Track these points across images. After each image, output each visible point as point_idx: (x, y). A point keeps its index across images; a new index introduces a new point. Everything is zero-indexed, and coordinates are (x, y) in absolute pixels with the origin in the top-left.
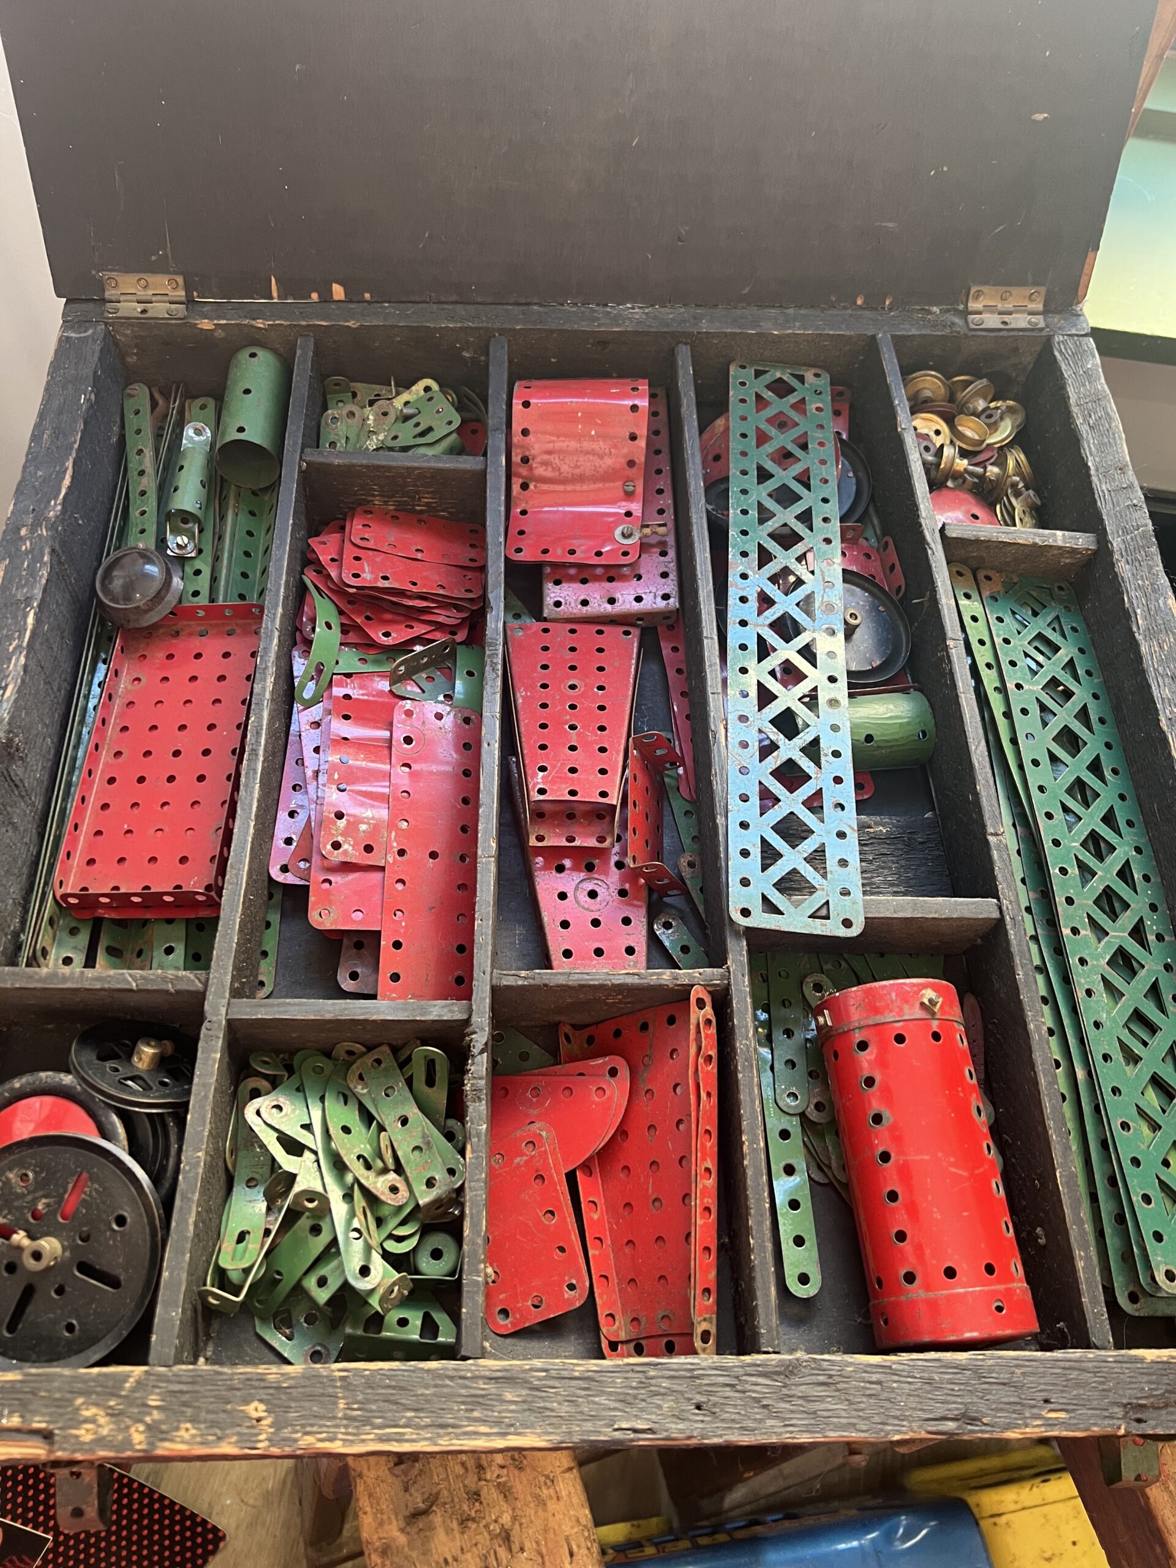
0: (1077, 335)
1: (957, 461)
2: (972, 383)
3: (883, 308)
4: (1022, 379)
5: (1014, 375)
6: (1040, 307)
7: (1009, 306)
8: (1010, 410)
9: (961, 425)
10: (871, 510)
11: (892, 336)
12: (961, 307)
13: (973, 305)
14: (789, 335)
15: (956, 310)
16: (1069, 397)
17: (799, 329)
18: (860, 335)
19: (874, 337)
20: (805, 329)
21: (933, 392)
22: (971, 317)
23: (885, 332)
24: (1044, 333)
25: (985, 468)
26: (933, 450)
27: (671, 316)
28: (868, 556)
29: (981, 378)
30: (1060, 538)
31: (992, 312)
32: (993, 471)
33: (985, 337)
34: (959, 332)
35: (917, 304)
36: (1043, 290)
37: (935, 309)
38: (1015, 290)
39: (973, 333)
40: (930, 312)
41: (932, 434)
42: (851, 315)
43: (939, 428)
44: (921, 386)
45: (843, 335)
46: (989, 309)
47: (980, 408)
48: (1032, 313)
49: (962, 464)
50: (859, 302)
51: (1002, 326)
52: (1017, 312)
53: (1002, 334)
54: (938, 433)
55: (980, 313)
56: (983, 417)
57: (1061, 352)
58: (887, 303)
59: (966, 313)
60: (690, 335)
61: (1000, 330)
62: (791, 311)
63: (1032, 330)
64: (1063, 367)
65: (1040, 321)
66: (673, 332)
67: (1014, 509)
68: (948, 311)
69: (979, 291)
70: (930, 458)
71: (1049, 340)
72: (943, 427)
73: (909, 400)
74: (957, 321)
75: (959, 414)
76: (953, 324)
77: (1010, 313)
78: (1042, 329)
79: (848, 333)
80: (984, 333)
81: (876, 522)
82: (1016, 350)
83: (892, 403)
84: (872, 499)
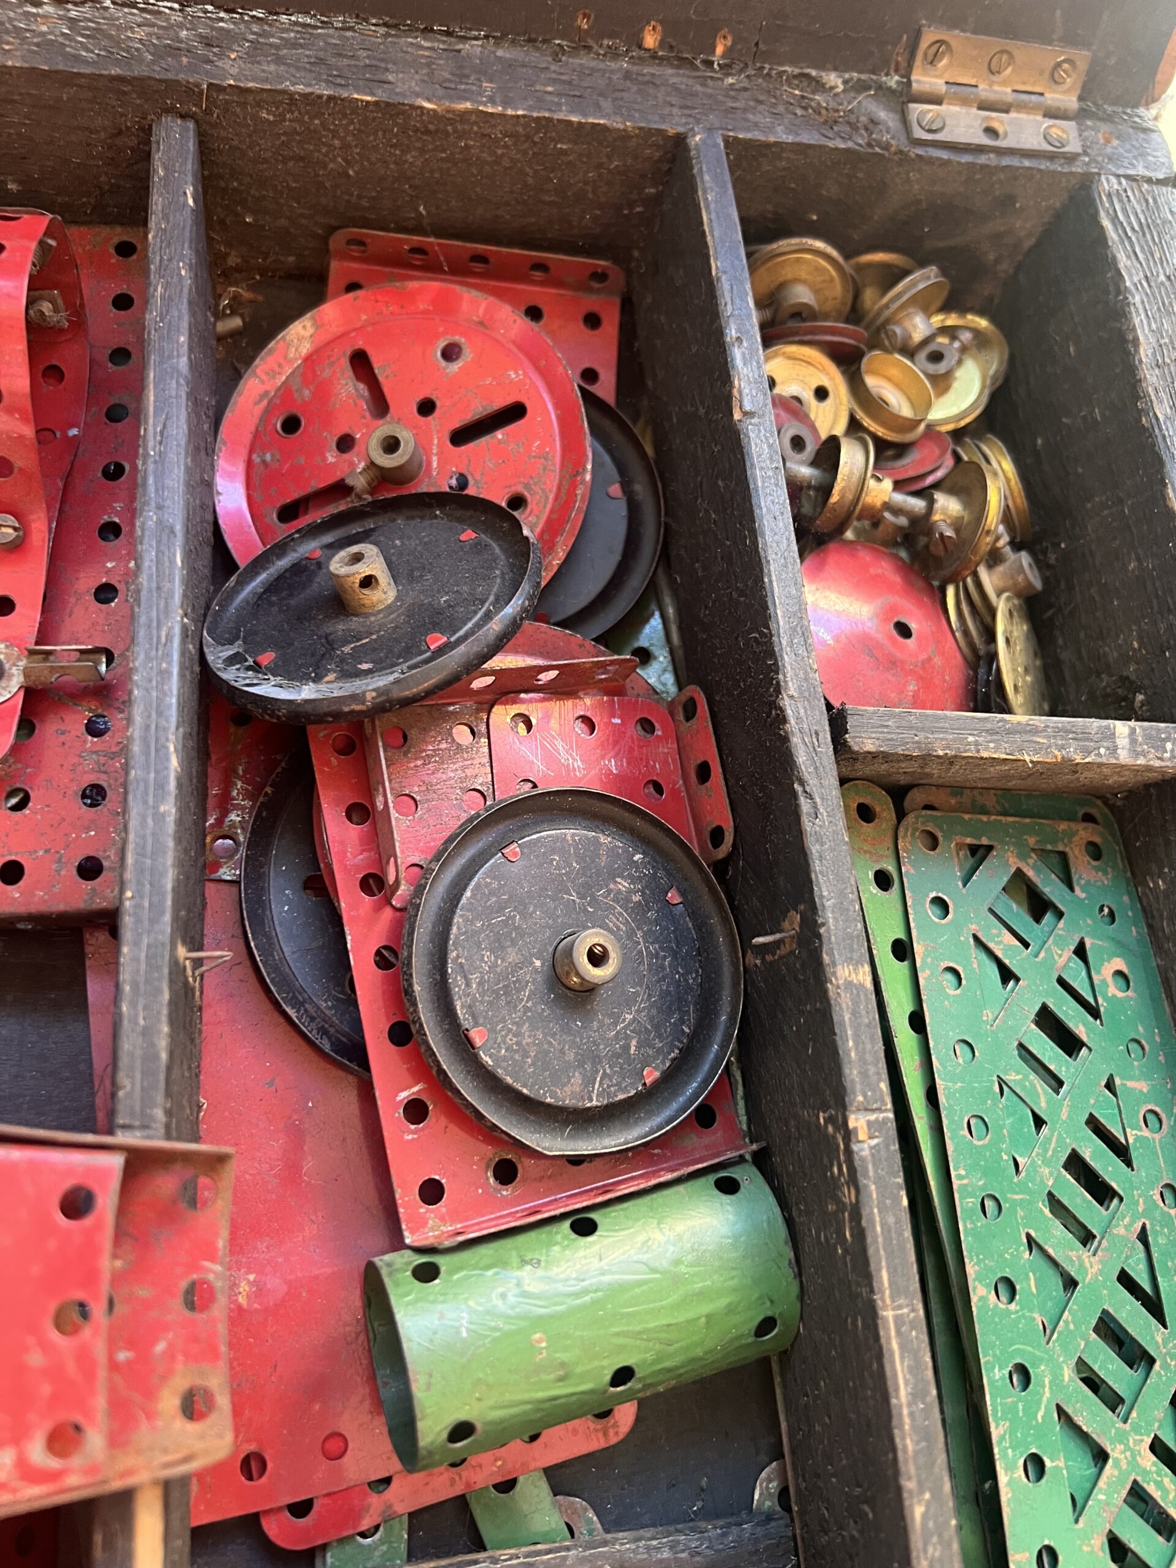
0: (1149, 181)
1: (871, 483)
2: (906, 273)
3: (709, 64)
4: (1005, 267)
5: (991, 257)
6: (1071, 102)
7: (1003, 91)
8: (981, 340)
9: (874, 373)
10: (663, 582)
11: (727, 141)
12: (893, 81)
13: (924, 80)
14: (464, 115)
15: (880, 87)
16: (1136, 342)
17: (492, 100)
18: (648, 133)
19: (680, 142)
20: (506, 103)
21: (816, 292)
22: (916, 109)
23: (710, 130)
24: (1078, 168)
25: (931, 502)
26: (811, 448)
27: (141, 33)
28: (647, 725)
29: (922, 263)
30: (1123, 742)
31: (965, 102)
32: (948, 506)
33: (946, 163)
34: (886, 147)
35: (792, 63)
36: (1082, 57)
37: (833, 79)
38: (1023, 51)
39: (920, 151)
40: (819, 86)
41: (808, 396)
42: (627, 75)
43: (826, 382)
44: (788, 273)
45: (604, 128)
46: (960, 93)
47: (917, 336)
48: (1052, 114)
49: (881, 491)
50: (650, 40)
51: (986, 141)
52: (1021, 107)
53: (982, 159)
54: (821, 393)
55: (937, 100)
56: (922, 355)
57: (1115, 219)
58: (719, 50)
59: (904, 97)
60: (191, 92)
61: (980, 149)
62: (473, 48)
63: (1051, 157)
64: (1123, 261)
65: (1068, 134)
66: (141, 80)
67: (993, 612)
68: (861, 87)
69: (941, 42)
70: (805, 472)
71: (1085, 186)
72: (833, 378)
73: (760, 304)
74: (882, 115)
75: (872, 347)
76: (874, 122)
77: (1004, 108)
78: (1072, 158)
79: (616, 123)
80: (944, 155)
81: (671, 611)
82: (1007, 202)
83: (720, 333)
84: (665, 556)
